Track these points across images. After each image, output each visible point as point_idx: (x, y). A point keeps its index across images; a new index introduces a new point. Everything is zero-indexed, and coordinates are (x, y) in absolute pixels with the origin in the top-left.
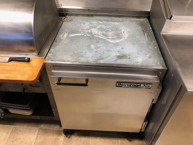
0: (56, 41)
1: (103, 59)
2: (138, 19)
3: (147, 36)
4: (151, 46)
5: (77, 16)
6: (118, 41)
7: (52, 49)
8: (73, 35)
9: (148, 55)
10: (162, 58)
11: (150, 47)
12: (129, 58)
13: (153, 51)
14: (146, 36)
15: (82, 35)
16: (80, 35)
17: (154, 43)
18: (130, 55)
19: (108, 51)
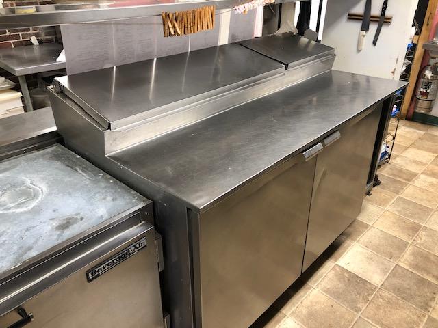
1: (30, 248)
2: (41, 152)
3: (83, 171)
4: (103, 182)
6: (34, 203)
9: (109, 198)
10: (133, 192)
11: (103, 185)
12: (82, 219)
13: (112, 189)
14: (80, 171)
17: (103, 176)
18: (79, 214)
19: (27, 230)
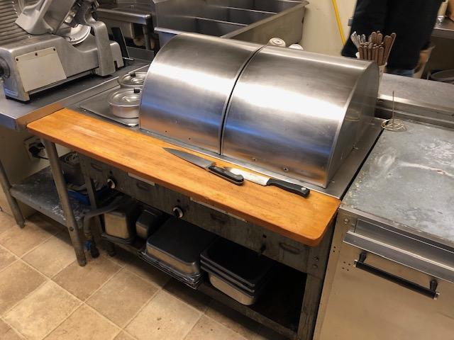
0: (367, 170)
5: (417, 123)
7: (357, 184)
8: (408, 165)
15: (431, 171)
16: (427, 168)
